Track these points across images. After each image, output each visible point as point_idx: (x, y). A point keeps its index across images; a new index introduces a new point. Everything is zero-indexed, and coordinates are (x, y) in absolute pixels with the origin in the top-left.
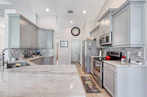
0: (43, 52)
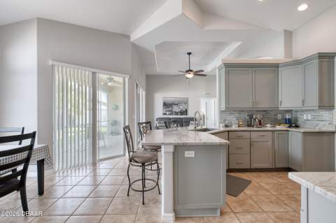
0: (305, 117)
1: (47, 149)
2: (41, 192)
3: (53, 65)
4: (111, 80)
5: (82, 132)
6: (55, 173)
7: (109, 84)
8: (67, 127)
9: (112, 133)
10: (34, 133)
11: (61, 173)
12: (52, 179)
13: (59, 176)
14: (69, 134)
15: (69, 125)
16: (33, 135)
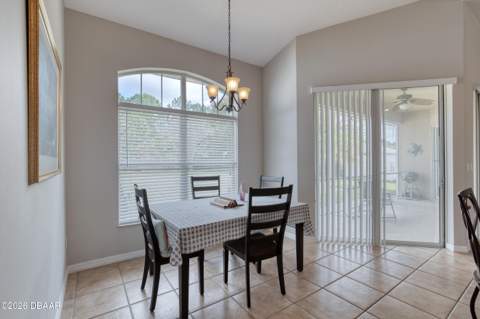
1: (307, 210)
2: (300, 267)
3: (314, 94)
4: (406, 98)
5: (355, 188)
6: (318, 242)
7: (403, 107)
8: (333, 180)
9: (407, 195)
10: (291, 187)
11: (325, 246)
12: (314, 252)
13: (323, 250)
14: (336, 189)
15: (335, 177)
16: (289, 190)
